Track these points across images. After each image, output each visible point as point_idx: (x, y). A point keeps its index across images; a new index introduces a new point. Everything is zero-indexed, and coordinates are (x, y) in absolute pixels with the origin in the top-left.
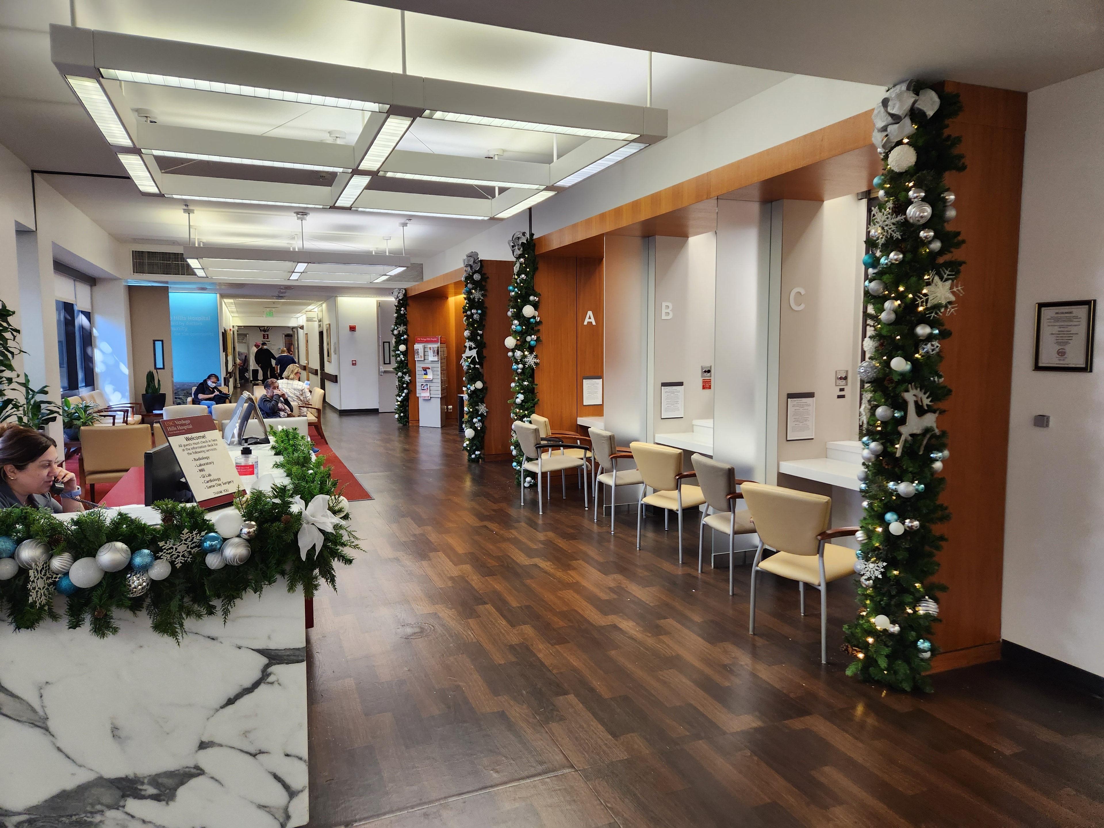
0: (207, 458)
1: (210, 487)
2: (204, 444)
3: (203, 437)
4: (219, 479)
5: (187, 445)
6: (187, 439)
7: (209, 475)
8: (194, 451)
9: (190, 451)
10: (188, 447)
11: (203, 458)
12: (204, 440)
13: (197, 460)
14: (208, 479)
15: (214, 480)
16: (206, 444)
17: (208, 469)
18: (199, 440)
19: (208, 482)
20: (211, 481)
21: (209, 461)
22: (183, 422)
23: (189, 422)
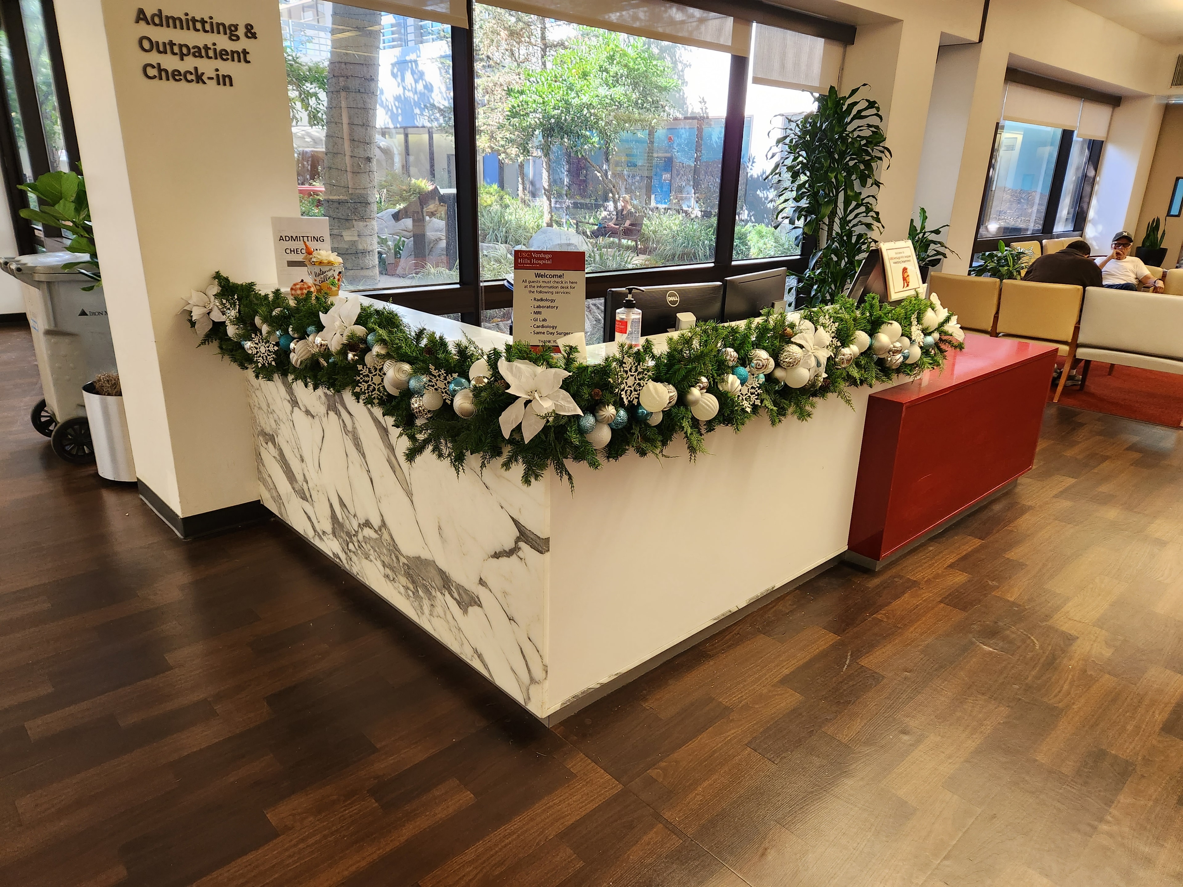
0: (552, 301)
1: (538, 333)
2: (556, 285)
3: (560, 276)
4: (554, 327)
5: (533, 282)
6: (537, 275)
7: (545, 320)
8: (539, 289)
9: (532, 290)
10: (533, 284)
11: (546, 300)
12: (559, 280)
13: (538, 300)
14: (541, 324)
15: (548, 327)
16: (560, 285)
17: (546, 313)
18: (553, 280)
19: (538, 327)
20: (543, 326)
21: (552, 304)
22: (542, 255)
23: (550, 256)
